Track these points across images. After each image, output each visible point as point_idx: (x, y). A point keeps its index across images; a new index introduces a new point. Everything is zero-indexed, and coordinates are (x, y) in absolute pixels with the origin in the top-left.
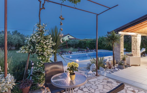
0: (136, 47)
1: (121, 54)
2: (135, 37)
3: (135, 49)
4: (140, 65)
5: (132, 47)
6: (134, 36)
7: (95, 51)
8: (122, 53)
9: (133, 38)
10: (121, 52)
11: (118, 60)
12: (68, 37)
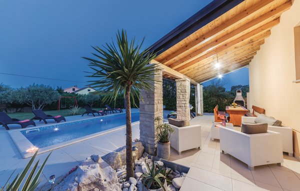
0: (184, 102)
1: (156, 123)
2: (183, 83)
3: (183, 105)
4: (199, 147)
5: (178, 102)
6: (181, 80)
7: (119, 111)
8: (158, 119)
9: (178, 84)
10: (156, 116)
11: (149, 142)
12: (89, 90)
